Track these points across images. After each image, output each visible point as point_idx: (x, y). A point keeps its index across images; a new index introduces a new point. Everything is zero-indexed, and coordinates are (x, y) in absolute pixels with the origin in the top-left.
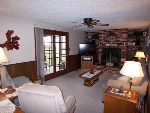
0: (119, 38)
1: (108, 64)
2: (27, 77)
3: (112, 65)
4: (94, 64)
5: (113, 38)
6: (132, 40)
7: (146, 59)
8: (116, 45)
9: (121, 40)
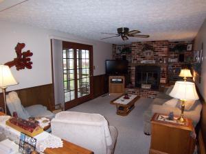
0: (157, 53)
1: (144, 87)
2: (44, 105)
3: (149, 88)
4: (125, 87)
5: (150, 53)
6: (173, 55)
7: (192, 78)
8: (154, 62)
9: (160, 55)
